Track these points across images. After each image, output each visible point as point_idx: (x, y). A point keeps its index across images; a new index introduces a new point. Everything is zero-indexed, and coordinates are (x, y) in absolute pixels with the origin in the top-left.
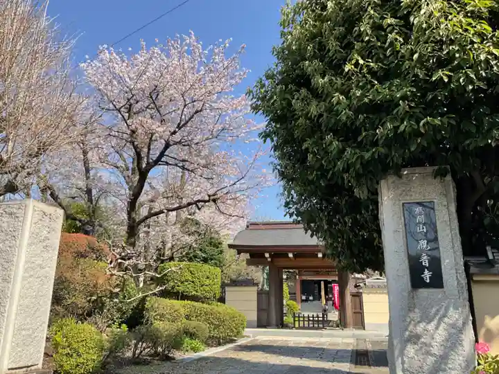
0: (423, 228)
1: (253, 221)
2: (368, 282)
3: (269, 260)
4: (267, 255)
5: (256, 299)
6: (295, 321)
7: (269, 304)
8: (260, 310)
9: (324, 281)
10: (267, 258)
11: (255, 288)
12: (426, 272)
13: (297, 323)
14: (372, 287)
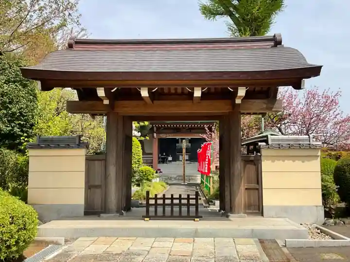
1: (81, 36)
2: (273, 140)
3: (106, 102)
4: (101, 92)
5: (84, 169)
7: (106, 176)
8: (90, 186)
11: (82, 152)
14: (280, 147)
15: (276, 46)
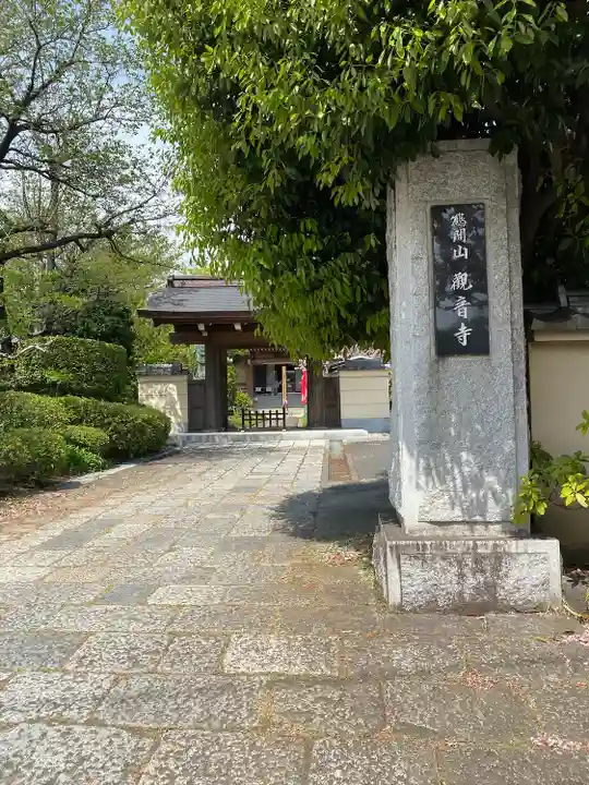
0: (463, 252)
3: (205, 334)
4: (201, 327)
5: (187, 393)
6: (243, 420)
7: (205, 398)
8: (191, 407)
9: (287, 365)
10: (200, 332)
11: (185, 378)
12: (463, 328)
13: (247, 423)
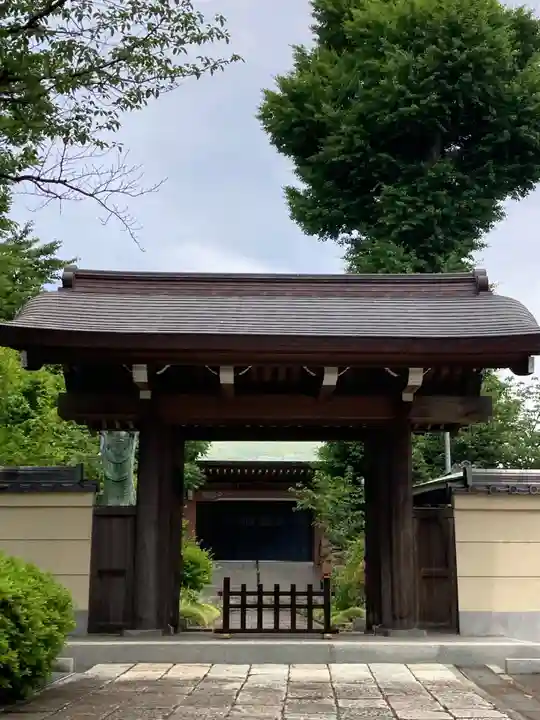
3: (146, 395)
4: (140, 375)
5: (90, 536)
8: (101, 574)
11: (88, 499)
15: (478, 294)
